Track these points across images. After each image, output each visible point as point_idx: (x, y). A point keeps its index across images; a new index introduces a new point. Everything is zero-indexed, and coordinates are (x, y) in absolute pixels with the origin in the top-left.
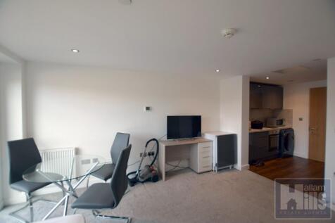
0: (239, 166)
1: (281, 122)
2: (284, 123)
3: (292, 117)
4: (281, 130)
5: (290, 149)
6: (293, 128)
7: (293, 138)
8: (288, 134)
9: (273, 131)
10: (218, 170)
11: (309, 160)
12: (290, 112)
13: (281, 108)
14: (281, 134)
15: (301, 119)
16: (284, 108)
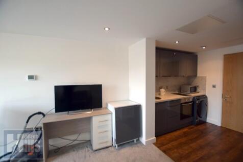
0: (144, 139)
1: (195, 89)
2: (198, 90)
3: (205, 84)
4: (194, 97)
5: (203, 116)
6: (206, 95)
7: (206, 105)
8: (201, 102)
9: (185, 99)
10: (119, 146)
11: (221, 127)
12: (204, 79)
13: (196, 76)
14: (193, 101)
15: (214, 87)
16: (198, 75)
